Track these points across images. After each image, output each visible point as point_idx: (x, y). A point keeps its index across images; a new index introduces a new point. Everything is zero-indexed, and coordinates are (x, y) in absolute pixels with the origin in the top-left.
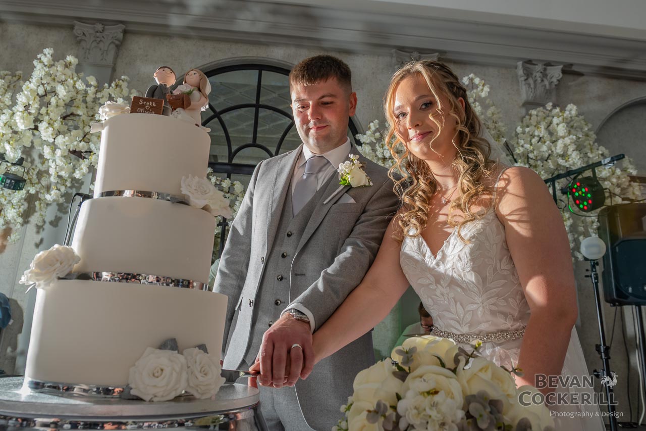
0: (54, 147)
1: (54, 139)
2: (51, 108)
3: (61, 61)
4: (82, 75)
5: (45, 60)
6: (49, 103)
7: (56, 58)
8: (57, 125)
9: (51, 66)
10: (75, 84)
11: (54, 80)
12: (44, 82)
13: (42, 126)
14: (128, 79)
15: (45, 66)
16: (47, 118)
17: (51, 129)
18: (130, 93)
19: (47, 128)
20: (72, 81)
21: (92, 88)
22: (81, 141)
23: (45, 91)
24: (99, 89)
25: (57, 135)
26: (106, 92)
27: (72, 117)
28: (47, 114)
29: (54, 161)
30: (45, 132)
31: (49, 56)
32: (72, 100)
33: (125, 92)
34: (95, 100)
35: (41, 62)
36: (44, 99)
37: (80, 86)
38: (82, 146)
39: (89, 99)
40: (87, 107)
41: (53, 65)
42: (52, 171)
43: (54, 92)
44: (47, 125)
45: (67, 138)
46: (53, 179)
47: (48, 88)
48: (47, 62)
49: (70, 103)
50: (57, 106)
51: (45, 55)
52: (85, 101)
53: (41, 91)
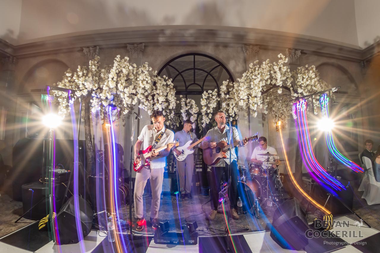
0: (124, 93)
1: (124, 90)
2: (121, 78)
3: (123, 59)
4: (131, 63)
5: (117, 59)
6: (121, 76)
7: (121, 58)
8: (124, 84)
9: (119, 62)
10: (129, 68)
11: (121, 67)
12: (118, 68)
13: (119, 85)
14: (148, 63)
15: (118, 62)
16: (120, 82)
17: (122, 86)
18: (149, 69)
19: (121, 86)
20: (127, 67)
21: (135, 68)
22: (133, 89)
23: (119, 71)
24: (138, 68)
25: (125, 88)
26: (140, 69)
27: (129, 80)
28: (121, 80)
29: (124, 98)
30: (120, 87)
31: (119, 58)
32: (129, 74)
33: (147, 69)
34: (137, 73)
35: (116, 61)
36: (118, 74)
37: (131, 68)
38: (134, 92)
39: (135, 73)
40: (134, 76)
41: (120, 61)
42: (124, 102)
43: (121, 71)
44: (120, 85)
45: (128, 89)
46: (125, 106)
47: (120, 70)
48: (118, 60)
49: (128, 75)
50: (123, 77)
51: (117, 58)
52: (133, 73)
53: (117, 71)
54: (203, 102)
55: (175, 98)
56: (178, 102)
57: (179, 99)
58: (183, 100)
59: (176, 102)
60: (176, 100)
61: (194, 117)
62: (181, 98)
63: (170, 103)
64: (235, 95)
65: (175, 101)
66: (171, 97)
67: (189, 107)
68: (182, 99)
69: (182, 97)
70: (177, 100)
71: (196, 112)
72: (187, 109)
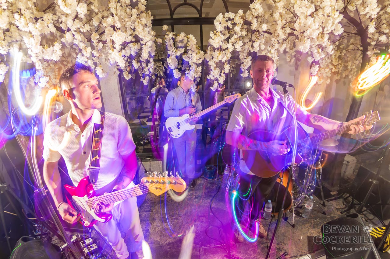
54: (216, 40)
55: (153, 33)
56: (160, 40)
57: (160, 35)
58: (171, 35)
59: (155, 42)
60: (155, 36)
61: (196, 72)
62: (166, 31)
63: (143, 44)
64: (278, 26)
65: (154, 38)
66: (143, 29)
67: (183, 50)
68: (168, 33)
69: (168, 30)
70: (157, 36)
71: (200, 62)
72: (178, 54)
